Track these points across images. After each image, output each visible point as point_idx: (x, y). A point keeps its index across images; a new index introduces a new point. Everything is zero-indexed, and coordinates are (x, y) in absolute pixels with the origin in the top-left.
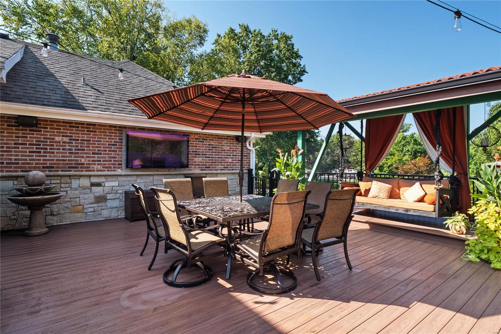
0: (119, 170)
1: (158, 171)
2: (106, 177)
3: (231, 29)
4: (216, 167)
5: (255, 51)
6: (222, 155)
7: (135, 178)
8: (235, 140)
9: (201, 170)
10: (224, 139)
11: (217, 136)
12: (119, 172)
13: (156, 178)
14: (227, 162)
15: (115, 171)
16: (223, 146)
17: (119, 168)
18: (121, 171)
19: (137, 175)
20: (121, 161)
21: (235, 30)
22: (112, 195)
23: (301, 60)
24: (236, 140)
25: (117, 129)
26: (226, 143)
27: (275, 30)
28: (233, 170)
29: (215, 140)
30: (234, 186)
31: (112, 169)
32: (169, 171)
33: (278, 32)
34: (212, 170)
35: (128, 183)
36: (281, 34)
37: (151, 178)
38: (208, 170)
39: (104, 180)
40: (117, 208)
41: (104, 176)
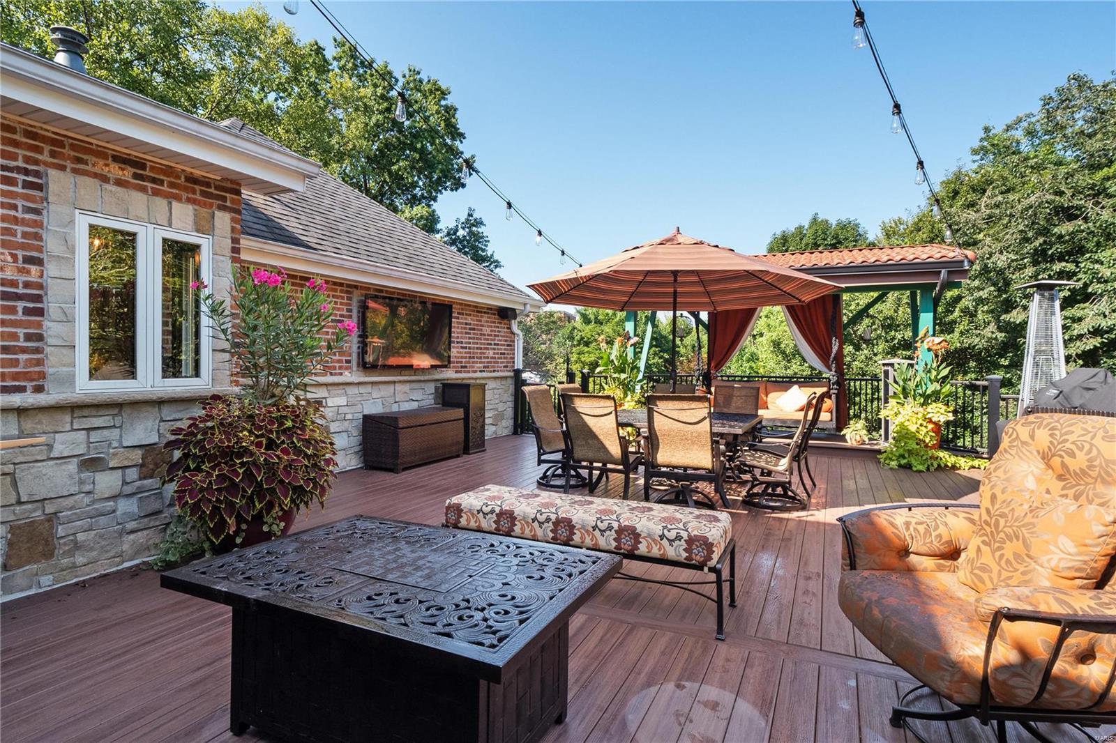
0: (347, 373)
1: (401, 375)
2: (329, 388)
3: (317, 44)
4: (473, 367)
5: (377, 110)
6: (481, 344)
7: (369, 388)
8: (497, 317)
9: (456, 372)
10: (485, 313)
11: (476, 307)
12: (348, 377)
13: (399, 387)
14: (488, 358)
15: (341, 374)
16: (482, 326)
17: (346, 368)
18: (350, 375)
19: (372, 383)
20: (350, 355)
21: (324, 50)
22: (337, 424)
23: (462, 142)
24: (498, 315)
25: (345, 289)
26: (487, 322)
27: (414, 71)
28: (494, 371)
29: (474, 316)
30: (497, 402)
31: (338, 371)
32: (415, 375)
33: (421, 76)
34: (469, 372)
35: (359, 399)
36: (429, 81)
37: (391, 388)
38: (465, 372)
39: (326, 395)
40: (344, 450)
41: (327, 385)
